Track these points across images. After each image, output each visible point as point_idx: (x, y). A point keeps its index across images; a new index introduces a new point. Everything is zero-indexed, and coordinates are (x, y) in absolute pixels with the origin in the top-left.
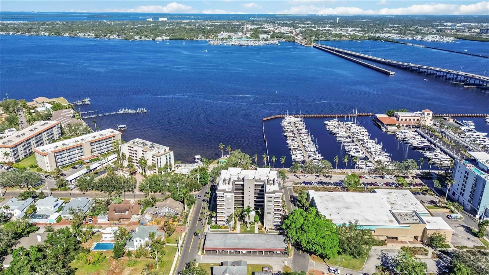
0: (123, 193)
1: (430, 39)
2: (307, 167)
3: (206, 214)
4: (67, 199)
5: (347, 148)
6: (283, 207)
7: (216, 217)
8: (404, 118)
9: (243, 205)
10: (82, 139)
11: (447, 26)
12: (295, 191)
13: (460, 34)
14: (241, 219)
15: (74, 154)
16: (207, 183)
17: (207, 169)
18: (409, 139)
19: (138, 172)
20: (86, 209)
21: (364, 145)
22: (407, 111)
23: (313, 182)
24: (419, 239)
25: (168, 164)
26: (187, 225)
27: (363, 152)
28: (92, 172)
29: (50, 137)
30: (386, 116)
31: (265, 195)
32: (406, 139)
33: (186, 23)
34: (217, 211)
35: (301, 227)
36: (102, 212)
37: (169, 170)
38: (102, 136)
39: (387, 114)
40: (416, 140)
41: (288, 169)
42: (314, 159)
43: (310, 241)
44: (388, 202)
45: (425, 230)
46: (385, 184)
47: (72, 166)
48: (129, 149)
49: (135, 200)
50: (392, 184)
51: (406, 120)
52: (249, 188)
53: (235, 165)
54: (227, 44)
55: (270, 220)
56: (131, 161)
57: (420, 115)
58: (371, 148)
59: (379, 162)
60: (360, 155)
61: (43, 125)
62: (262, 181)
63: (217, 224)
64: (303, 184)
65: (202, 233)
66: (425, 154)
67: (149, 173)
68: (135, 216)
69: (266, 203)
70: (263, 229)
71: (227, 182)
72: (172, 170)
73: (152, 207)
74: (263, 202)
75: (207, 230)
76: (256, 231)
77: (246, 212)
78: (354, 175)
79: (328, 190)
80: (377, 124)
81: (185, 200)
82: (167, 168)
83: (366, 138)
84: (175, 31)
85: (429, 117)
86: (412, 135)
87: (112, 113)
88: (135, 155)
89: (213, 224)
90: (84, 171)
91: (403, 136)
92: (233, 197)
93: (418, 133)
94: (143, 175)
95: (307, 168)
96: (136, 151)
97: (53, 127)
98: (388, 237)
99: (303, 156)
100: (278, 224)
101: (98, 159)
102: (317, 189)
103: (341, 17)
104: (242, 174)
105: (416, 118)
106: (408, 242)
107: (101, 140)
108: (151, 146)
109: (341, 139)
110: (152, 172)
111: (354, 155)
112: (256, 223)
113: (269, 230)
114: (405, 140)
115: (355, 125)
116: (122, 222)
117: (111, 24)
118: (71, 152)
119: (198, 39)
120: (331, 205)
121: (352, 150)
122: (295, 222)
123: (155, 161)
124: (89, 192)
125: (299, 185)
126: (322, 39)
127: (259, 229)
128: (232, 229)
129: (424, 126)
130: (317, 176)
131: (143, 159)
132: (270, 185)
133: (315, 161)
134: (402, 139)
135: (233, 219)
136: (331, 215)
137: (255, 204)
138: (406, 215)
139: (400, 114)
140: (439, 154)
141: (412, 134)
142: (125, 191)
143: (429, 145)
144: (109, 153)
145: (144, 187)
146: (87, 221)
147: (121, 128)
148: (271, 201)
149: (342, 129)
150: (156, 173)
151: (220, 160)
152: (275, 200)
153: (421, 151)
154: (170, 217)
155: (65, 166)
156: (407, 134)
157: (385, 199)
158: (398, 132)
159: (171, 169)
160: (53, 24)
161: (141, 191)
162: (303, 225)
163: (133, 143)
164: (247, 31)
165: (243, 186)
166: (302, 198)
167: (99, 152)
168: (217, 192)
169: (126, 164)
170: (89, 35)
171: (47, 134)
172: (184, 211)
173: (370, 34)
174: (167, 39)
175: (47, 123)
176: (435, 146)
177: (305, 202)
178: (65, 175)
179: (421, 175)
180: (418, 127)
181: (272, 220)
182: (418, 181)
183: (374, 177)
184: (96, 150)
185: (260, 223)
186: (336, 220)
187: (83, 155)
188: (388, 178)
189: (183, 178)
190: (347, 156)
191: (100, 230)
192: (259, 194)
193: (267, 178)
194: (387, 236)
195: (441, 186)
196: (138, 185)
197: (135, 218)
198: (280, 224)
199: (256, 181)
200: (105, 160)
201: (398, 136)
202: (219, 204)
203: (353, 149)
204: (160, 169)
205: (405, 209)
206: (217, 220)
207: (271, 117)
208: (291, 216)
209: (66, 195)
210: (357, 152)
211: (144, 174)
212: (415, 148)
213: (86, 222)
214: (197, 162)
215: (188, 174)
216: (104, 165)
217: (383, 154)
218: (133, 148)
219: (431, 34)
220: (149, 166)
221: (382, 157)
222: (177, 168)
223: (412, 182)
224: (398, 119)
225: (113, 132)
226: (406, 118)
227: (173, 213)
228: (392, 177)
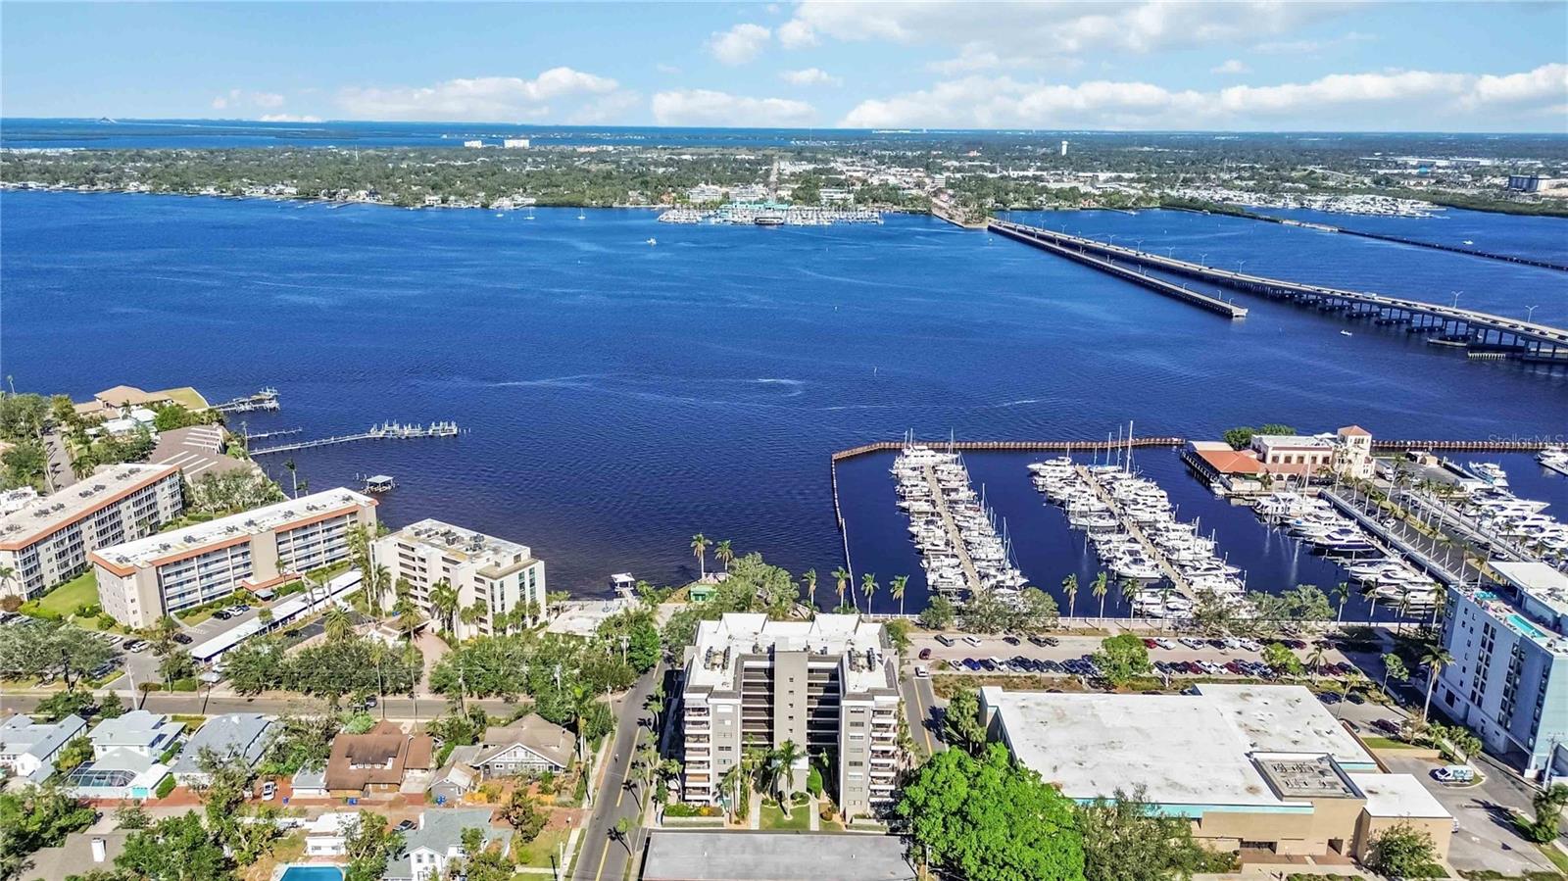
0: (379, 698)
1: (1354, 208)
2: (976, 612)
3: (649, 768)
4: (195, 719)
5: (1103, 550)
6: (900, 743)
7: (683, 776)
8: (1282, 455)
9: (770, 736)
10: (250, 523)
11: (1405, 166)
12: (937, 691)
13: (1449, 190)
14: (764, 784)
15: (223, 572)
16: (654, 666)
17: (651, 620)
18: (1299, 519)
19: (428, 629)
20: (255, 751)
21: (1158, 540)
22: (1289, 430)
23: (998, 661)
24: (1345, 849)
25: (528, 601)
26: (585, 806)
27: (1154, 563)
28: (277, 631)
29: (147, 514)
30: (1225, 447)
31: (844, 703)
32: (1290, 522)
33: (591, 154)
34: (687, 758)
35: (960, 811)
36: (309, 763)
37: (529, 621)
38: (314, 511)
39: (1229, 442)
40: (1323, 522)
41: (916, 618)
42: (999, 585)
43: (989, 856)
44: (1240, 726)
45: (1363, 820)
46: (1229, 666)
47: (214, 610)
48: (400, 555)
49: (419, 721)
50: (1253, 668)
51: (1288, 460)
52: (791, 680)
53: (743, 605)
54: (718, 220)
55: (860, 786)
56: (405, 594)
57: (1332, 444)
58: (1179, 550)
59: (1206, 596)
60: (1146, 571)
61: (125, 475)
62: (831, 659)
63: (684, 800)
64: (964, 669)
65: (637, 829)
66: (1354, 569)
67: (465, 632)
68: (418, 773)
69: (846, 732)
70: (836, 818)
71: (719, 660)
72: (538, 622)
73: (473, 743)
74: (836, 726)
75: (651, 820)
76: (814, 823)
77: (779, 762)
78: (1128, 639)
79: (1044, 687)
80: (1198, 472)
81: (582, 722)
82: (523, 617)
83: (1164, 519)
84: (553, 179)
85: (1360, 451)
86: (1311, 510)
87: (348, 438)
88: (418, 573)
89: (673, 800)
90: (253, 625)
91: (1280, 510)
92: (739, 711)
93: (1329, 500)
94: (443, 638)
95: (976, 616)
96: (423, 560)
97: (155, 484)
98: (1243, 844)
99: (963, 574)
100: (885, 800)
101: (298, 588)
102: (1009, 685)
103: (1073, 138)
104: (767, 636)
105: (1320, 455)
106: (1308, 859)
107: (312, 525)
108: (473, 543)
109: (1083, 521)
110: (474, 630)
111: (1125, 571)
112: (812, 797)
113: (856, 822)
114: (1288, 525)
115: (1126, 475)
116: (373, 796)
117: (352, 156)
118: (211, 563)
119: (627, 205)
120: (1057, 736)
121: (1119, 555)
122: (939, 795)
123: (483, 591)
124: (266, 696)
125: (951, 671)
126: (1016, 205)
127: (821, 815)
128: (735, 818)
129: (1346, 480)
130: (1008, 640)
131: (445, 586)
132: (858, 671)
133: (1001, 590)
134: (1278, 522)
135: (738, 784)
136: (1055, 768)
137: (808, 734)
138: (1300, 767)
139: (1269, 441)
140: (1398, 569)
141: (1310, 505)
142: (384, 693)
143: (1366, 539)
144: (334, 568)
145: (446, 677)
146: (257, 793)
147: (376, 485)
148: (862, 724)
149: (1087, 489)
150: (485, 631)
151: (695, 588)
152: (875, 721)
153: (1342, 559)
154: (532, 777)
155: (189, 610)
156: (1292, 505)
157: (1230, 717)
158: (1264, 498)
159: (535, 619)
160: (169, 156)
161: (438, 690)
162: (964, 804)
163: (413, 532)
164: (781, 181)
165: (770, 672)
166: (962, 713)
167: (304, 563)
168: (685, 696)
169: (389, 601)
170: (280, 193)
171: (135, 504)
172: (577, 759)
173: (1168, 191)
174: (529, 205)
175: (138, 470)
176: (1385, 542)
177: (973, 727)
178: (190, 640)
179: (1343, 638)
180: (1328, 483)
181: (865, 788)
182: (1334, 656)
183: (1191, 644)
184: (292, 556)
185: (825, 798)
186: (1075, 785)
187: (249, 575)
188: (1241, 649)
189: (575, 649)
190: (1103, 576)
191: (300, 821)
192: (822, 701)
193: (849, 647)
194: (1241, 840)
195: (1410, 675)
196: (427, 671)
197: (415, 781)
198: (891, 800)
199: (812, 659)
200: (321, 590)
201: (1265, 511)
202: (691, 736)
203: (1124, 553)
204: (499, 618)
205: (1295, 748)
206: (684, 788)
207: (860, 450)
208: (928, 773)
209: (190, 706)
210: (1135, 562)
211: (447, 635)
212: (1320, 549)
213: (254, 797)
214: (620, 596)
215: (591, 634)
216: (317, 607)
217: (1218, 568)
218: (413, 549)
219: (1356, 190)
220: (466, 610)
221: (1215, 579)
222: (555, 614)
223: (1315, 659)
224: (1265, 456)
225: (348, 499)
226: (1288, 453)
227: (540, 763)
228: (1251, 645)
